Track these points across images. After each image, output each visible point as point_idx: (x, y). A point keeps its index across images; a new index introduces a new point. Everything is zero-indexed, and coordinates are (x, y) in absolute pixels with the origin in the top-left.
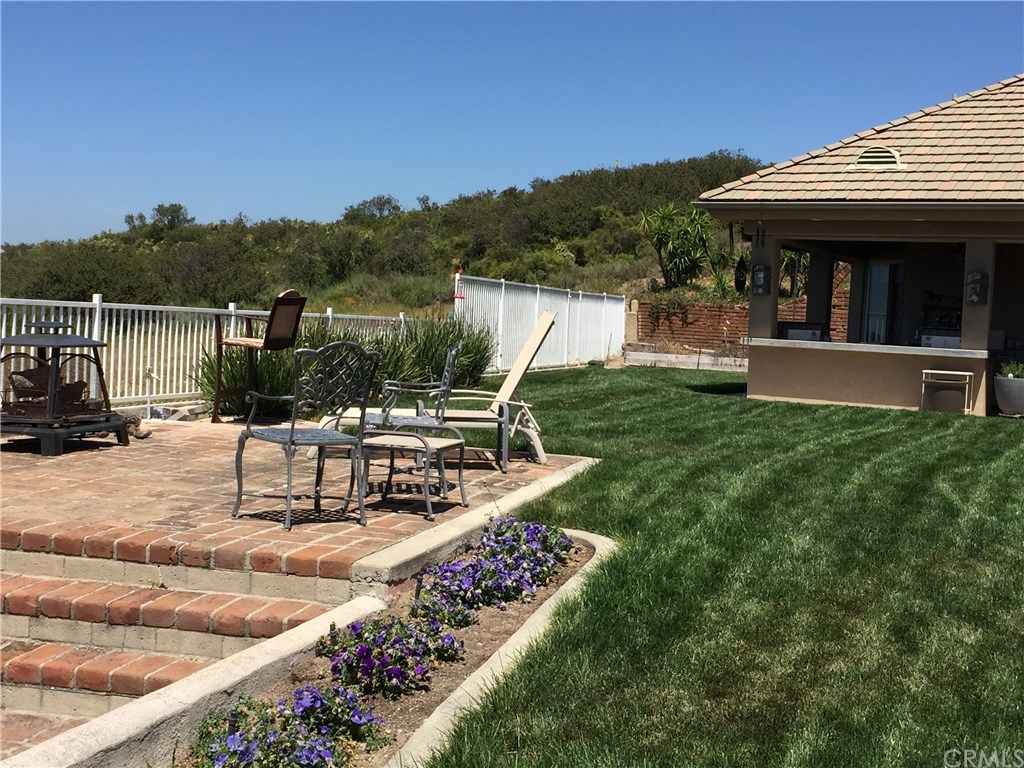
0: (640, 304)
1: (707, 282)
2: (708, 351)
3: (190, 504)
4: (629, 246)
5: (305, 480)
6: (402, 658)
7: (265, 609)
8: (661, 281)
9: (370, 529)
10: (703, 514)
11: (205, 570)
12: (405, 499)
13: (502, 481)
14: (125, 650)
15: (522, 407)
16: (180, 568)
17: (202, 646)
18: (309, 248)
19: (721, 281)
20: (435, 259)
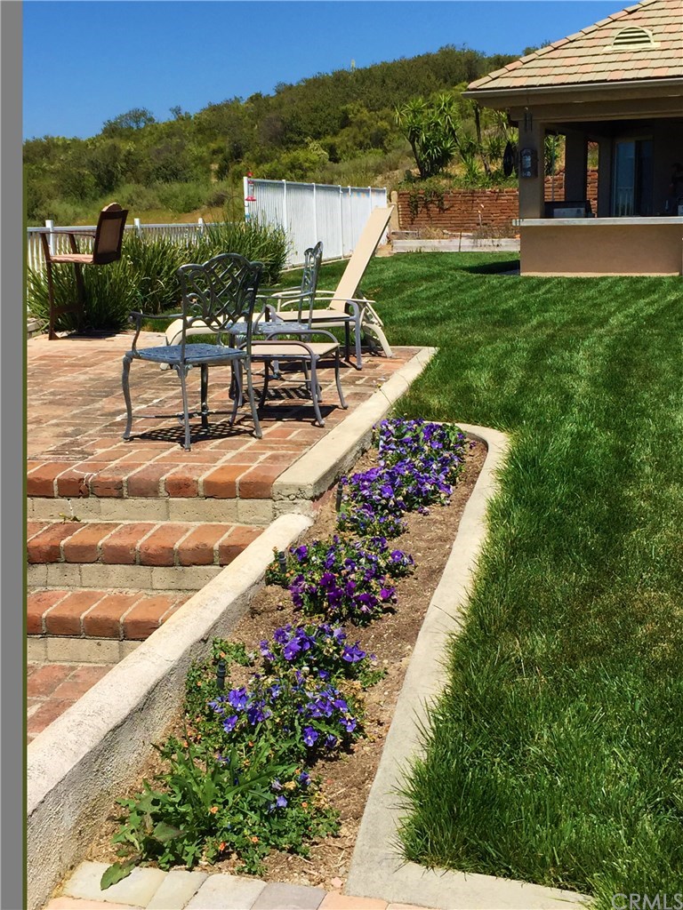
0: (399, 195)
1: (458, 170)
2: (466, 234)
3: (73, 428)
4: (378, 141)
5: (172, 393)
6: (364, 582)
7: (190, 536)
8: (416, 171)
9: (267, 442)
10: (572, 397)
11: (118, 500)
12: (280, 406)
13: (362, 378)
14: (50, 588)
15: (365, 303)
16: (92, 500)
17: (130, 578)
18: (77, 161)
19: (471, 168)
20: (196, 165)
